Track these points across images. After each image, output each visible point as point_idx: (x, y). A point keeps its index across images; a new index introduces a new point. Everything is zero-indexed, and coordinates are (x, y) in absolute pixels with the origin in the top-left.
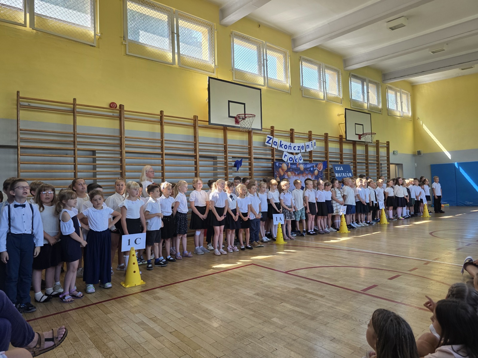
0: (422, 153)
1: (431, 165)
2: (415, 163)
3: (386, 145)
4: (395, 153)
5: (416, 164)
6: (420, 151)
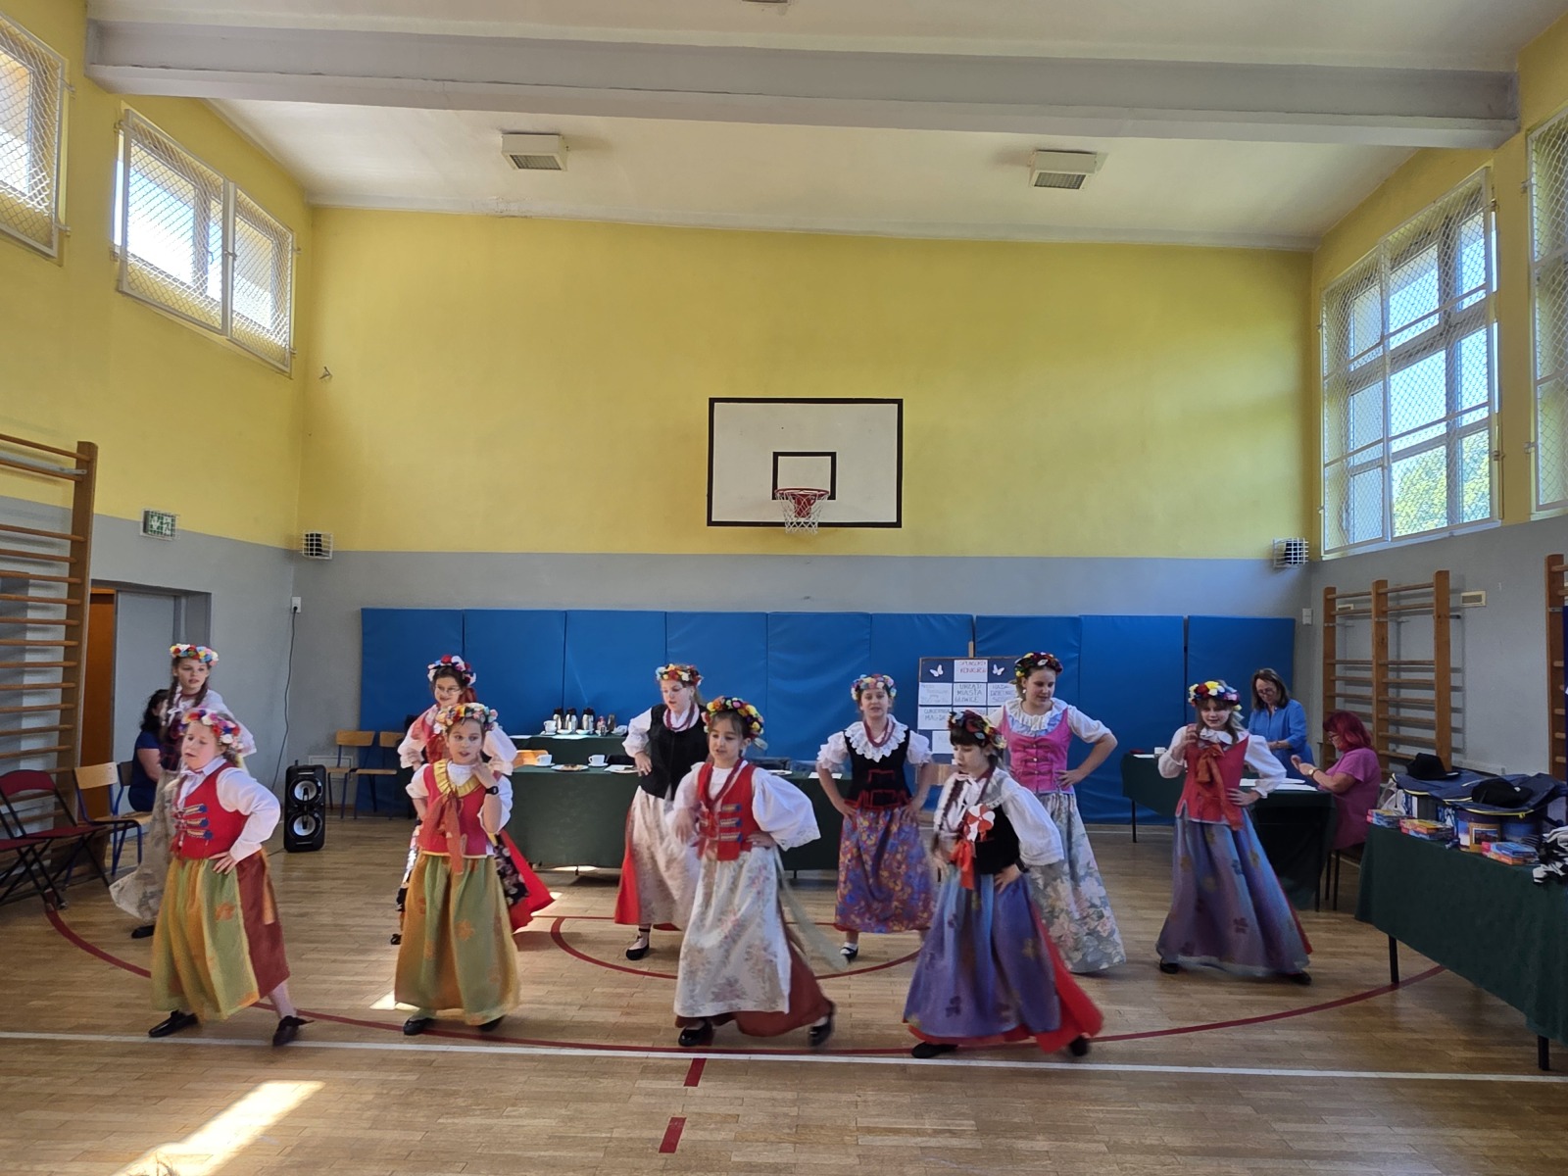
1: (363, 610)
2: (292, 592)
3: (71, 464)
4: (155, 524)
5: (296, 599)
6: (318, 535)
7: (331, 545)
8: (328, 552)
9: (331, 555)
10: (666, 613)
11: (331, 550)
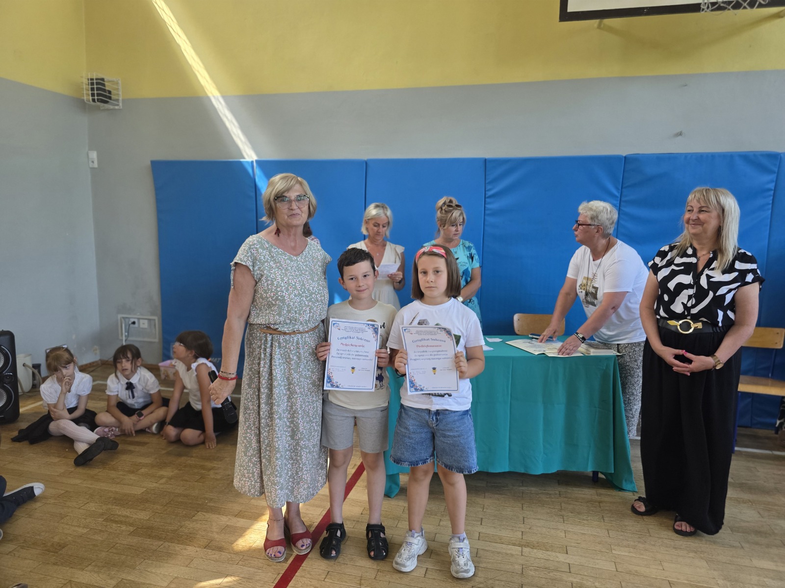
0: (120, 94)
1: (154, 163)
2: (91, 149)
5: (94, 155)
6: (103, 79)
7: (120, 93)
8: (117, 100)
9: (121, 104)
10: (485, 160)
11: (121, 99)
